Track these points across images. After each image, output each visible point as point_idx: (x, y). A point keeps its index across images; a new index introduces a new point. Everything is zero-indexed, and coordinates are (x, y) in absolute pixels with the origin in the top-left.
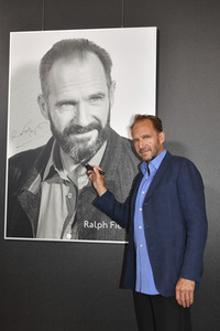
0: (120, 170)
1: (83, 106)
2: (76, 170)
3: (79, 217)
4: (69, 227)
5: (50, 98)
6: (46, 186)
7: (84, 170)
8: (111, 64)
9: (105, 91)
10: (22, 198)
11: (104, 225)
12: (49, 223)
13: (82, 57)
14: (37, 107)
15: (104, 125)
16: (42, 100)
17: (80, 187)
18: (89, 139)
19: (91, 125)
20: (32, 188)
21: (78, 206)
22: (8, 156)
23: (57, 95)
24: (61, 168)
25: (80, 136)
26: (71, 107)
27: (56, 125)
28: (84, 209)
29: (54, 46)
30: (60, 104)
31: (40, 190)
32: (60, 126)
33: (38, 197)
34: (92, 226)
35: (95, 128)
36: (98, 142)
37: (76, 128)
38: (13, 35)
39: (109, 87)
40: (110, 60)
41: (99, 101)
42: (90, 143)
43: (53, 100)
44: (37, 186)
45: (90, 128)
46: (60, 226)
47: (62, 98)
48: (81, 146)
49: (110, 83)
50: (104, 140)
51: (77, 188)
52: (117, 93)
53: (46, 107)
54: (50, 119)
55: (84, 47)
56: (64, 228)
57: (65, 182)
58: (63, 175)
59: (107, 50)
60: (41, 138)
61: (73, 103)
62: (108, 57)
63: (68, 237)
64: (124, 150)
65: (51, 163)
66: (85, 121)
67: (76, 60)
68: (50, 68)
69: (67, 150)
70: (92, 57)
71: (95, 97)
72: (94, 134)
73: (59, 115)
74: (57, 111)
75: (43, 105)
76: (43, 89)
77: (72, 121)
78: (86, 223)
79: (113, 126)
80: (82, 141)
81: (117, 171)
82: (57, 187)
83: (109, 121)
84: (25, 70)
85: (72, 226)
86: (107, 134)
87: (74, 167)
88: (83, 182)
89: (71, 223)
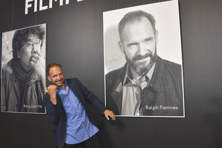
0: (164, 78)
1: (142, 45)
2: (140, 79)
3: (143, 104)
4: (138, 109)
5: (124, 42)
6: (125, 88)
7: (144, 79)
8: (155, 21)
9: (153, 36)
10: (113, 95)
11: (156, 108)
12: (127, 107)
13: (139, 20)
14: (118, 47)
15: (153, 54)
16: (120, 44)
17: (143, 88)
18: (146, 62)
19: (146, 54)
20: (118, 90)
21: (142, 98)
22: (105, 74)
23: (128, 40)
24: (132, 78)
25: (141, 61)
26: (136, 46)
27: (128, 56)
28: (145, 99)
29: (125, 16)
30: (130, 45)
31: (122, 90)
32: (130, 56)
33: (121, 94)
34: (150, 108)
35: (149, 56)
36: (151, 63)
37: (138, 57)
38: (104, 13)
39: (155, 34)
40: (154, 20)
41: (150, 42)
42: (147, 64)
43: (126, 43)
44: (120, 89)
45: (146, 56)
46: (133, 109)
47: (131, 42)
48: (142, 66)
49: (155, 32)
50: (154, 62)
51: (141, 89)
52: (159, 36)
53: (122, 47)
54: (125, 53)
55: (140, 14)
56: (135, 110)
57: (134, 85)
58: (133, 82)
59: (152, 14)
60: (121, 64)
61: (136, 44)
62: (153, 18)
63: (138, 115)
64: (165, 67)
65: (127, 76)
66: (143, 53)
67: (137, 22)
68: (123, 27)
69: (135, 69)
70: (145, 19)
71: (148, 40)
72: (148, 59)
73: (130, 51)
74: (128, 48)
75: (121, 46)
76: (121, 38)
77: (136, 53)
78: (147, 107)
79: (158, 54)
80: (142, 63)
81: (162, 78)
82: (131, 88)
83: (156, 52)
84: (111, 30)
85: (140, 108)
86: (155, 59)
87: (139, 77)
88: (144, 85)
89: (139, 107)
